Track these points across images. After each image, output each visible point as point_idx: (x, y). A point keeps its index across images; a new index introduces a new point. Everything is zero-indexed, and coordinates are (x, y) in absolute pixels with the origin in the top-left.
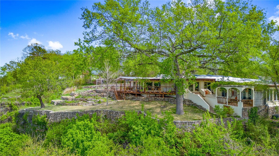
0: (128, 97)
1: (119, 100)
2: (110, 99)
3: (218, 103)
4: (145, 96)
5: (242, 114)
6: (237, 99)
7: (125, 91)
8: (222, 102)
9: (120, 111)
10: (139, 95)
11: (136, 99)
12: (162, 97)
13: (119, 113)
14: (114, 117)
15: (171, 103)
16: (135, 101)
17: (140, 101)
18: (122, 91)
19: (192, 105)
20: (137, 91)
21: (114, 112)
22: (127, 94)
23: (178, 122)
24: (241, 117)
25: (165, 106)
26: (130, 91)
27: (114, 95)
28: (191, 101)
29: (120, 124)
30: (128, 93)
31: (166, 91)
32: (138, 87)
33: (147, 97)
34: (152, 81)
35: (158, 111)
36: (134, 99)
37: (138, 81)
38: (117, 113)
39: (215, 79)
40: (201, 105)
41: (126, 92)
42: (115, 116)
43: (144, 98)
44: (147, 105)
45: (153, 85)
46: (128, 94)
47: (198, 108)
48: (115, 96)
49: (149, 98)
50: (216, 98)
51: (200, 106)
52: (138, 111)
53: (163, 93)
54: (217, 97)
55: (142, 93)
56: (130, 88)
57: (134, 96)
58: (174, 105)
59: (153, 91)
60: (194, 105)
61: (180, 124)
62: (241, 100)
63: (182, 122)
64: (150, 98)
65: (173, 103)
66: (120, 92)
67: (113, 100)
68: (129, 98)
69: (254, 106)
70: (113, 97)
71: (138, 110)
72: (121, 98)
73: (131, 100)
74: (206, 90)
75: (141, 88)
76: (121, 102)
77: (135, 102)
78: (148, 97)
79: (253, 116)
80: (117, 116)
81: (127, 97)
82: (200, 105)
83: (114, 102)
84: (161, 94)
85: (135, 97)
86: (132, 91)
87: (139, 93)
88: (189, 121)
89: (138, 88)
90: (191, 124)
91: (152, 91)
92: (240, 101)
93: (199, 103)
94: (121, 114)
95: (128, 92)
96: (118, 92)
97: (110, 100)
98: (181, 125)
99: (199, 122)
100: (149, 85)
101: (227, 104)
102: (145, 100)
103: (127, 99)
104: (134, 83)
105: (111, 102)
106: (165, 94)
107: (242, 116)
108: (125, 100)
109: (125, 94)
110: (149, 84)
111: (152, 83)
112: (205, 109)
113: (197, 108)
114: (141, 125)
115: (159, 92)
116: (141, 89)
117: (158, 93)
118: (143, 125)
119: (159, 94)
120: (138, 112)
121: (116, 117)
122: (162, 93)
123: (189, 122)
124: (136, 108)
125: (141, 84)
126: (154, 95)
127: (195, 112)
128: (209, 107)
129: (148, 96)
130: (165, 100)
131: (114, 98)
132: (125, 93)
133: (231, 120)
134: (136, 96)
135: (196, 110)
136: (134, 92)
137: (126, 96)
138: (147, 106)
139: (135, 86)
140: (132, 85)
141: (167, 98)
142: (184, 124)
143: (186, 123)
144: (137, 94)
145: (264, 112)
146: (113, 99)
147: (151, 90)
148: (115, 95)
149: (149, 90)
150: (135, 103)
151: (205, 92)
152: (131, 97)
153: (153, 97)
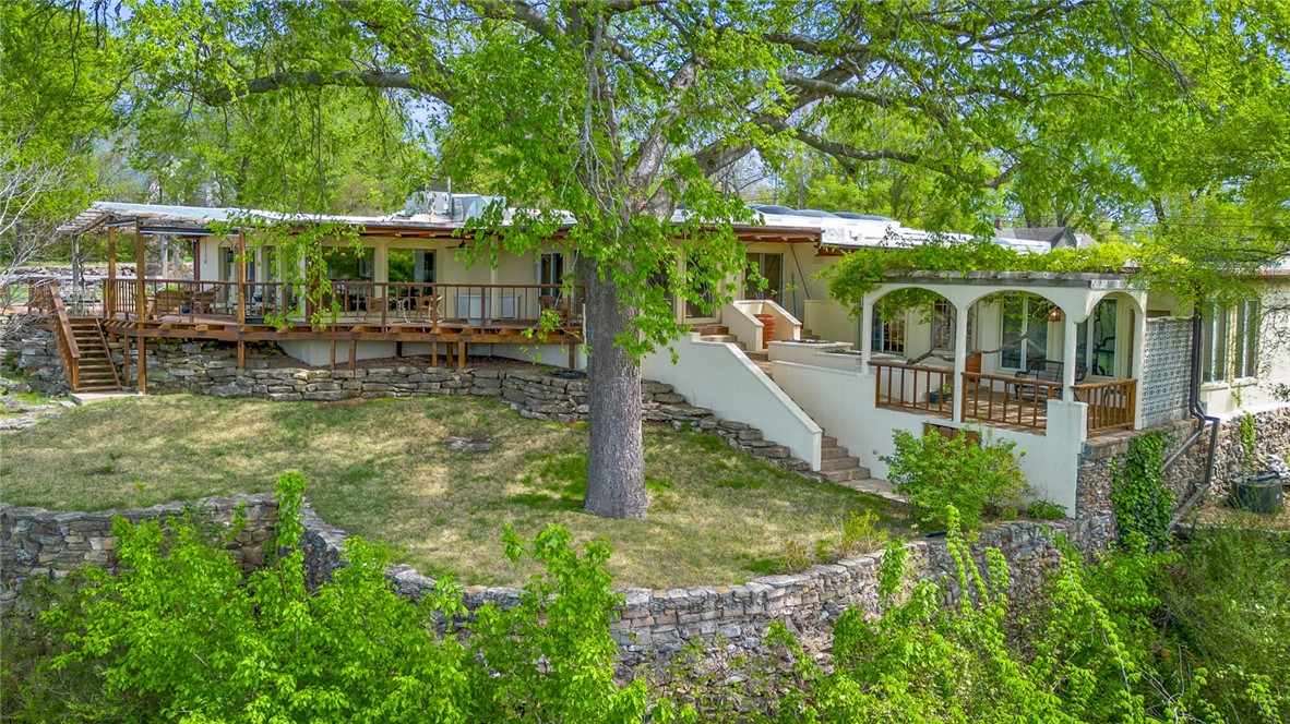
0: (175, 366)
1: (87, 398)
2: (17, 390)
3: (879, 404)
4: (319, 355)
5: (1079, 495)
6: (982, 373)
7: (144, 320)
8: (896, 394)
9: (79, 508)
10: (269, 349)
11: (242, 385)
12: (447, 360)
13: (64, 529)
14: (21, 563)
15: (524, 412)
16: (235, 397)
17: (274, 400)
18: (120, 316)
19: (686, 427)
20: (247, 321)
21: (16, 520)
22: (165, 345)
23: (633, 607)
24: (1071, 512)
25: (482, 443)
26: (185, 320)
27: (52, 355)
28: (671, 391)
29: (60, 662)
30: (174, 333)
31: (483, 319)
32: (258, 291)
33: (337, 366)
34: (370, 242)
35: (436, 490)
36: (225, 380)
37: (255, 242)
38: (50, 527)
39: (818, 233)
40: (755, 424)
41: (157, 325)
42: (24, 554)
43: (304, 373)
44: (335, 438)
45: (381, 274)
46: (170, 341)
47: (733, 443)
48: (58, 362)
49: (348, 373)
50: (865, 366)
51: (748, 428)
52: (255, 499)
53: (458, 331)
54: (870, 364)
55: (292, 336)
56: (191, 298)
57: (220, 364)
58: (549, 431)
59: (384, 318)
60: (704, 422)
61: (650, 620)
62: (1073, 384)
63: (661, 607)
64: (360, 373)
65: (543, 409)
66: (103, 328)
67: (44, 394)
68: (181, 372)
69: (1140, 423)
70: (44, 372)
71: (253, 483)
72: (114, 378)
73: (198, 392)
74: (758, 306)
75: (279, 294)
76: (109, 414)
77: (231, 415)
78: (344, 366)
79: (1139, 503)
80: (43, 558)
81: (165, 369)
82: (745, 420)
83: (42, 409)
84: (444, 338)
85: (231, 371)
86: (202, 322)
87: (265, 336)
88: (725, 591)
89: (260, 299)
90: (739, 611)
91: (376, 321)
92: (1068, 395)
93: (732, 409)
94: (87, 534)
95: (173, 326)
96: (84, 326)
97: (9, 397)
98: (656, 626)
99: (801, 587)
100: (345, 269)
101: (950, 415)
102: (320, 395)
103: (161, 388)
104: (227, 255)
105: (22, 411)
106: (475, 338)
107: (1079, 507)
108: (149, 390)
109: (141, 342)
110: (349, 267)
111: (371, 252)
112: (787, 449)
113: (731, 448)
114: (271, 688)
115: (428, 330)
116: (279, 301)
117: (419, 337)
118: (302, 684)
119: (430, 343)
120: (252, 506)
121: (36, 563)
122: (454, 337)
123: (719, 599)
124: (241, 464)
125: (278, 264)
126: (390, 352)
127: (727, 484)
128: (818, 439)
129: (343, 356)
130: (475, 391)
131: (49, 380)
132: (140, 333)
133: (1013, 545)
134: (241, 362)
135: (724, 467)
136: (222, 327)
137: (152, 361)
138: (333, 445)
139: (232, 279)
140: (210, 272)
141: (493, 373)
142: (684, 617)
143: (696, 607)
144: (246, 344)
145: (1192, 461)
146: (41, 387)
147: (363, 307)
148: (57, 351)
149: (353, 308)
150: (236, 422)
151: (757, 322)
152: (194, 366)
153: (383, 362)
